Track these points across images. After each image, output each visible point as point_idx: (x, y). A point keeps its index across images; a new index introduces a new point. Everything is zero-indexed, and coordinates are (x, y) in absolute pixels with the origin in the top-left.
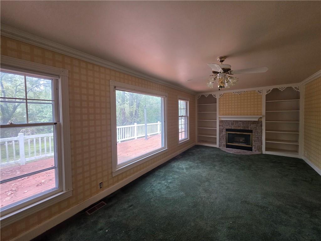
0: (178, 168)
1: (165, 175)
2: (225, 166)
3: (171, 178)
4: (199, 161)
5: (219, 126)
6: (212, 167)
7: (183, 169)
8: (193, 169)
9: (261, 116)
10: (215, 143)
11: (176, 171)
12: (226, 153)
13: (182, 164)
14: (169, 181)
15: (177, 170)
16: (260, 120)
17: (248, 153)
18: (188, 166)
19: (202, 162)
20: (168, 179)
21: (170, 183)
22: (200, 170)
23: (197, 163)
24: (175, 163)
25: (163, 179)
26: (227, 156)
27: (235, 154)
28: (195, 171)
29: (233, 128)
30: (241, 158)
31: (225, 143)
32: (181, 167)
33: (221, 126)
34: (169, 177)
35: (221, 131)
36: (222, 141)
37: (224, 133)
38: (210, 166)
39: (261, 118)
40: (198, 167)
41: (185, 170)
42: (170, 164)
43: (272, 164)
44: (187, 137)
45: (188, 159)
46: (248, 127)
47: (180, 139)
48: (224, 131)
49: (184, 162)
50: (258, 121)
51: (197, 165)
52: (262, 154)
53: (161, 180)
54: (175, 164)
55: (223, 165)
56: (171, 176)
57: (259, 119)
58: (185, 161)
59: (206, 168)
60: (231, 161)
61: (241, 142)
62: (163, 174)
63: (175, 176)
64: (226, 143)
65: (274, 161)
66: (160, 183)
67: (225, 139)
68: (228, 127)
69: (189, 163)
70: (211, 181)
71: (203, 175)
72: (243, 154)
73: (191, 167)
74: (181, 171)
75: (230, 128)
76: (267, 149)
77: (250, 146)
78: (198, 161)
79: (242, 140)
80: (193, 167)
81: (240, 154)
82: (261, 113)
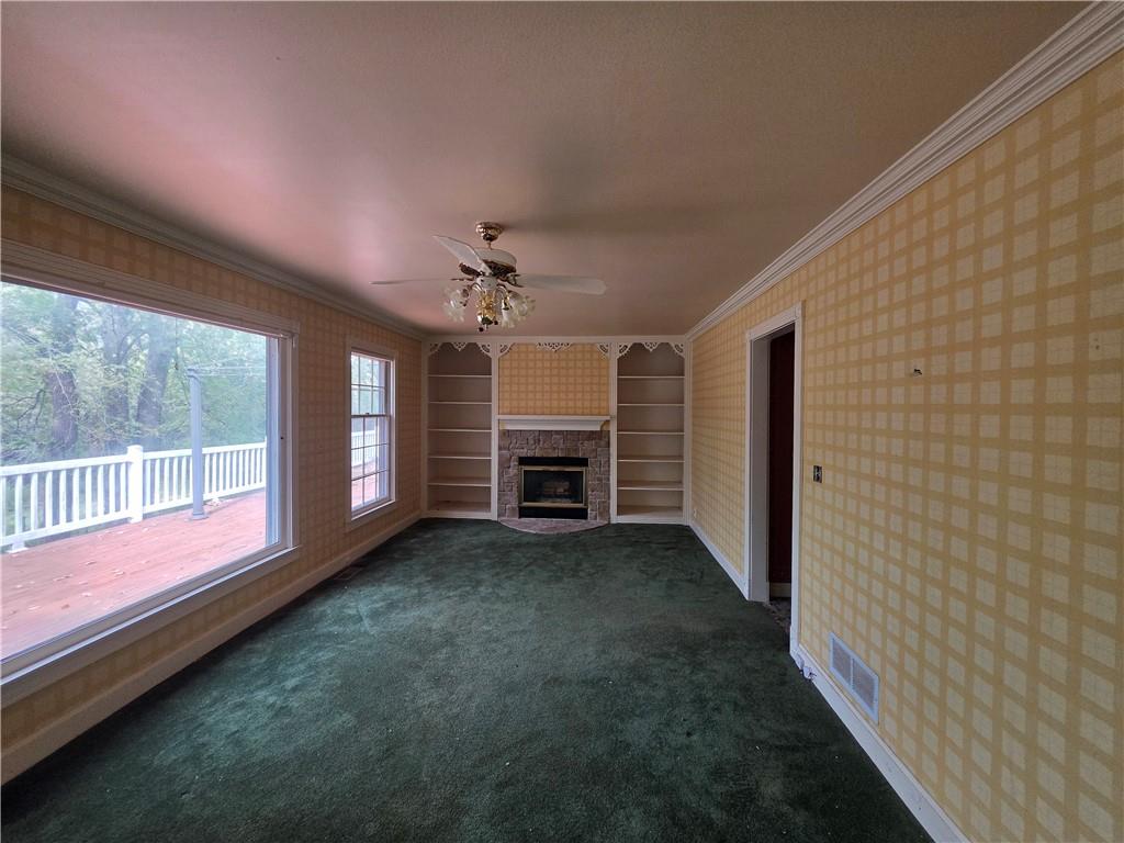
0: (339, 620)
1: (272, 665)
2: (510, 578)
3: (302, 667)
4: (427, 576)
5: (500, 448)
6: (468, 588)
7: (361, 619)
8: (398, 611)
9: (608, 418)
10: (487, 506)
11: (330, 636)
12: (517, 536)
13: (357, 601)
14: (290, 684)
15: (335, 629)
16: (605, 428)
17: (575, 525)
18: (382, 604)
19: (437, 578)
20: (286, 677)
21: (295, 689)
22: (426, 611)
23: (419, 585)
24: (331, 602)
25: (259, 683)
26: (518, 546)
27: (541, 535)
28: (406, 618)
29: (538, 454)
30: (556, 544)
31: (514, 504)
32: (352, 612)
33: (505, 449)
34: (292, 665)
35: (503, 466)
36: (506, 498)
37: (514, 470)
38: (460, 586)
39: (607, 422)
40: (420, 600)
41: (366, 622)
42: (303, 609)
43: (630, 549)
44: (386, 494)
45: (385, 576)
46: (576, 450)
47: (356, 502)
48: (514, 463)
49: (367, 590)
50: (601, 431)
51: (416, 591)
52: (609, 525)
53: (252, 688)
54: (328, 607)
55: (503, 576)
56: (303, 660)
57: (602, 427)
58: (374, 585)
59: (449, 597)
60: (528, 558)
61: (560, 496)
62: (264, 660)
63: (320, 654)
64: (520, 503)
65: (633, 540)
66: (242, 705)
67: (515, 489)
68: (524, 453)
69: (387, 589)
70: (459, 641)
71: (435, 626)
72: (563, 531)
73: (392, 606)
74: (350, 629)
75: (530, 454)
76: (621, 510)
77: (580, 505)
78: (422, 578)
79: (562, 490)
80: (401, 605)
81: (556, 532)
82: (608, 408)
